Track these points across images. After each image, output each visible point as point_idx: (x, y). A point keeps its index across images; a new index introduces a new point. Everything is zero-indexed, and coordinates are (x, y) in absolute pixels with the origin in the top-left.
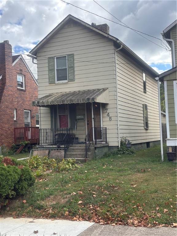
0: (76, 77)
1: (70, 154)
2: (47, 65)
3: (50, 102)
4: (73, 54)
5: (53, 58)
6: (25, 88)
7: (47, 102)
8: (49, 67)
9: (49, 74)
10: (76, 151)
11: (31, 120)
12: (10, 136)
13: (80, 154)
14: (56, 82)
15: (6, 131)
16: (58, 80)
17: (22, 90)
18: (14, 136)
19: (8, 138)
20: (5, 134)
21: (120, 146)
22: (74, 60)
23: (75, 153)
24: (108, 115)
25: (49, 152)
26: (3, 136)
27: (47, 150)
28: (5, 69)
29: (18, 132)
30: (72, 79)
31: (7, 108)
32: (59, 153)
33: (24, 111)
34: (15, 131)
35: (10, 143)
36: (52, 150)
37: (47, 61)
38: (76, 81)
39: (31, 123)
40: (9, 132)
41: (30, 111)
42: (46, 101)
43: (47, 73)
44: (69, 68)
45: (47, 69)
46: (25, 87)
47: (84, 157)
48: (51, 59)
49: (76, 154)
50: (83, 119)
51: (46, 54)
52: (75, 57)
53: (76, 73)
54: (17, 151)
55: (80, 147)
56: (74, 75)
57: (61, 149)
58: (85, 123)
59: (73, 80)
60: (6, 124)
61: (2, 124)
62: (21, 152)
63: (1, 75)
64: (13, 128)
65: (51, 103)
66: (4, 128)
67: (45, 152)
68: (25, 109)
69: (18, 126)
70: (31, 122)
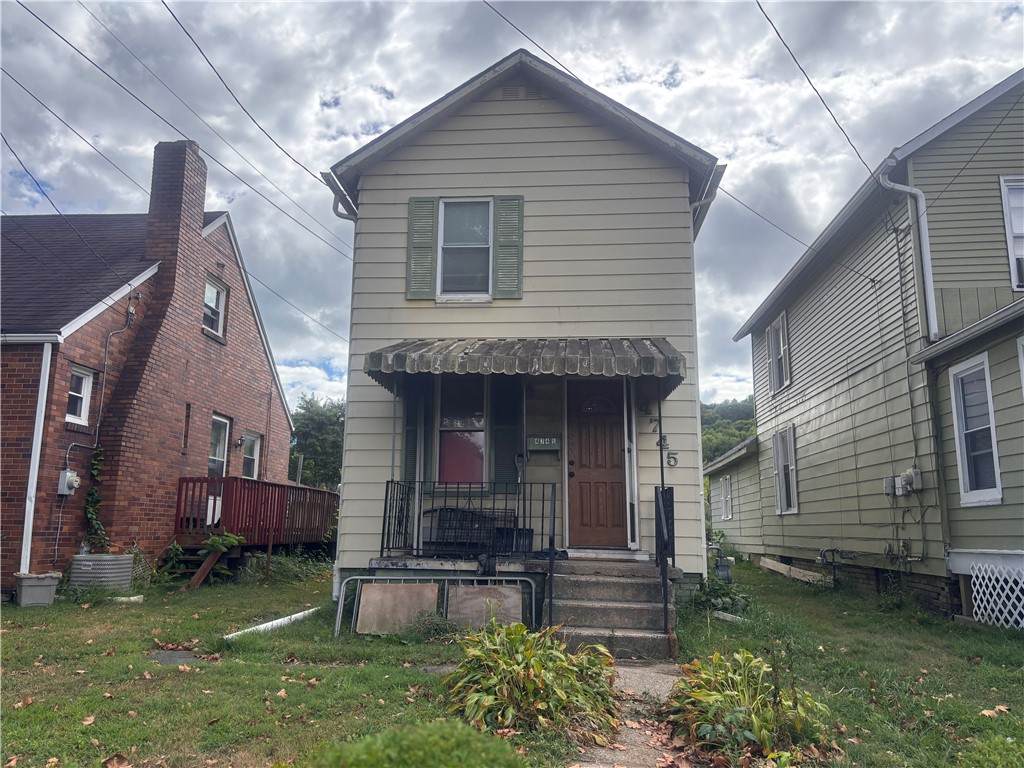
0: (527, 285)
1: (574, 609)
2: (403, 226)
3: (460, 360)
4: (521, 198)
5: (432, 202)
6: (224, 335)
7: (445, 360)
8: (409, 234)
9: (407, 264)
10: (593, 592)
11: (228, 455)
12: (161, 510)
13: (628, 609)
14: (441, 297)
15: (149, 486)
16: (445, 291)
17: (215, 339)
18: (174, 511)
19: (152, 520)
20: (144, 499)
21: (705, 575)
22: (521, 221)
23: (597, 605)
24: (662, 443)
25: (442, 594)
26: (135, 510)
27: (429, 581)
28: (175, 241)
29: (189, 499)
30: (512, 292)
31: (166, 392)
32: (494, 601)
33: (214, 417)
34: (180, 490)
35: (158, 538)
36: (454, 582)
37: (403, 212)
38: (527, 300)
39: (228, 466)
40: (161, 492)
41: (231, 419)
42: (440, 357)
43: (401, 256)
44: (499, 246)
45: (402, 241)
46: (225, 330)
47: (645, 624)
48: (422, 206)
49: (605, 611)
50: (556, 452)
51: (402, 182)
52: (528, 210)
53: (527, 269)
54: (193, 574)
55: (597, 573)
56: (520, 277)
57: (500, 582)
58: (562, 471)
59: (513, 295)
60: (154, 460)
61: (139, 456)
62: (206, 582)
63: (157, 260)
64: (177, 476)
65: (462, 365)
66: (144, 476)
67: (420, 595)
68: (215, 413)
69: (189, 472)
70: (228, 462)
